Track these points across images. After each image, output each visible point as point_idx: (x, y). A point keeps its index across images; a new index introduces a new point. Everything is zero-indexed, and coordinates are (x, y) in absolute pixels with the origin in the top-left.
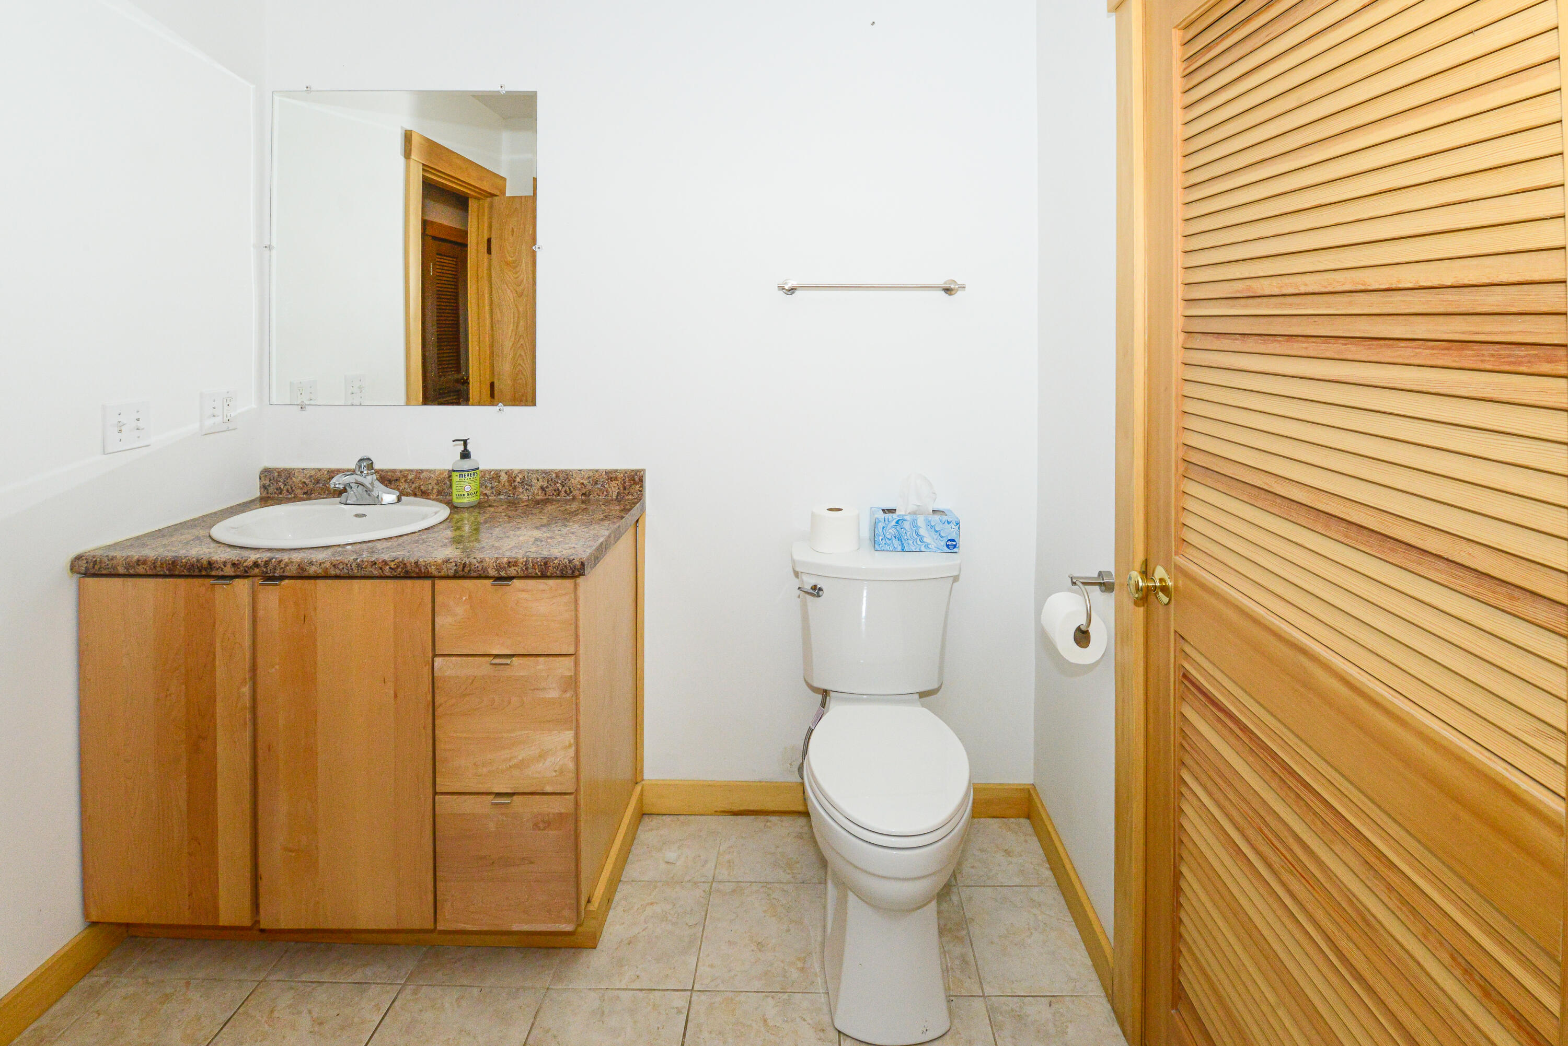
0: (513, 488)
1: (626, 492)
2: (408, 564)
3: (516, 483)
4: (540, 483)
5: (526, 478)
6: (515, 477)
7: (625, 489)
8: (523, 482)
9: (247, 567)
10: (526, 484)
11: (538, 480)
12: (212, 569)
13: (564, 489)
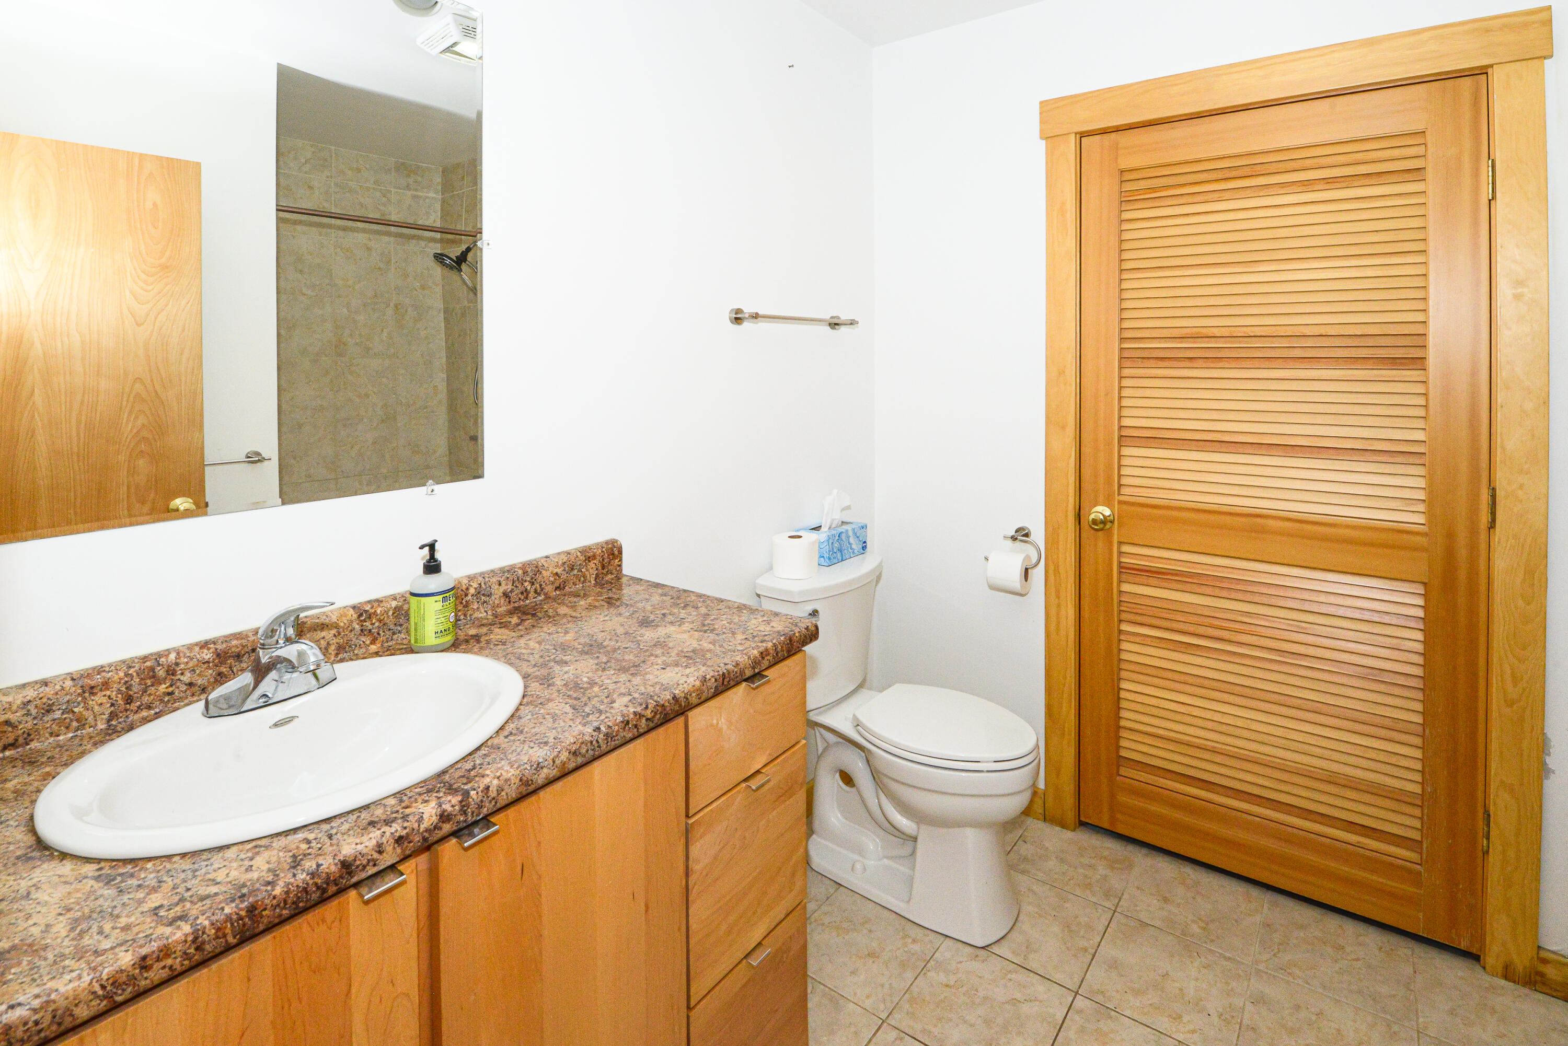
0: (464, 607)
1: (605, 571)
2: (667, 704)
3: (469, 597)
4: (502, 589)
5: (483, 586)
6: (467, 589)
7: (603, 567)
8: (479, 593)
9: (427, 830)
10: (484, 595)
11: (500, 584)
12: (350, 874)
13: (534, 587)
